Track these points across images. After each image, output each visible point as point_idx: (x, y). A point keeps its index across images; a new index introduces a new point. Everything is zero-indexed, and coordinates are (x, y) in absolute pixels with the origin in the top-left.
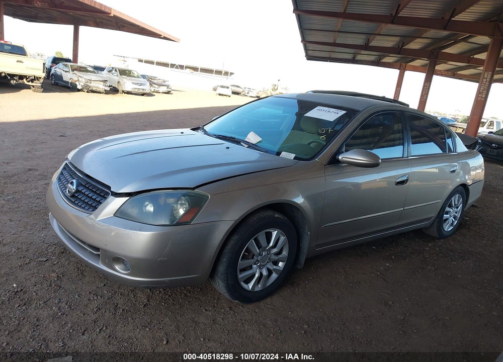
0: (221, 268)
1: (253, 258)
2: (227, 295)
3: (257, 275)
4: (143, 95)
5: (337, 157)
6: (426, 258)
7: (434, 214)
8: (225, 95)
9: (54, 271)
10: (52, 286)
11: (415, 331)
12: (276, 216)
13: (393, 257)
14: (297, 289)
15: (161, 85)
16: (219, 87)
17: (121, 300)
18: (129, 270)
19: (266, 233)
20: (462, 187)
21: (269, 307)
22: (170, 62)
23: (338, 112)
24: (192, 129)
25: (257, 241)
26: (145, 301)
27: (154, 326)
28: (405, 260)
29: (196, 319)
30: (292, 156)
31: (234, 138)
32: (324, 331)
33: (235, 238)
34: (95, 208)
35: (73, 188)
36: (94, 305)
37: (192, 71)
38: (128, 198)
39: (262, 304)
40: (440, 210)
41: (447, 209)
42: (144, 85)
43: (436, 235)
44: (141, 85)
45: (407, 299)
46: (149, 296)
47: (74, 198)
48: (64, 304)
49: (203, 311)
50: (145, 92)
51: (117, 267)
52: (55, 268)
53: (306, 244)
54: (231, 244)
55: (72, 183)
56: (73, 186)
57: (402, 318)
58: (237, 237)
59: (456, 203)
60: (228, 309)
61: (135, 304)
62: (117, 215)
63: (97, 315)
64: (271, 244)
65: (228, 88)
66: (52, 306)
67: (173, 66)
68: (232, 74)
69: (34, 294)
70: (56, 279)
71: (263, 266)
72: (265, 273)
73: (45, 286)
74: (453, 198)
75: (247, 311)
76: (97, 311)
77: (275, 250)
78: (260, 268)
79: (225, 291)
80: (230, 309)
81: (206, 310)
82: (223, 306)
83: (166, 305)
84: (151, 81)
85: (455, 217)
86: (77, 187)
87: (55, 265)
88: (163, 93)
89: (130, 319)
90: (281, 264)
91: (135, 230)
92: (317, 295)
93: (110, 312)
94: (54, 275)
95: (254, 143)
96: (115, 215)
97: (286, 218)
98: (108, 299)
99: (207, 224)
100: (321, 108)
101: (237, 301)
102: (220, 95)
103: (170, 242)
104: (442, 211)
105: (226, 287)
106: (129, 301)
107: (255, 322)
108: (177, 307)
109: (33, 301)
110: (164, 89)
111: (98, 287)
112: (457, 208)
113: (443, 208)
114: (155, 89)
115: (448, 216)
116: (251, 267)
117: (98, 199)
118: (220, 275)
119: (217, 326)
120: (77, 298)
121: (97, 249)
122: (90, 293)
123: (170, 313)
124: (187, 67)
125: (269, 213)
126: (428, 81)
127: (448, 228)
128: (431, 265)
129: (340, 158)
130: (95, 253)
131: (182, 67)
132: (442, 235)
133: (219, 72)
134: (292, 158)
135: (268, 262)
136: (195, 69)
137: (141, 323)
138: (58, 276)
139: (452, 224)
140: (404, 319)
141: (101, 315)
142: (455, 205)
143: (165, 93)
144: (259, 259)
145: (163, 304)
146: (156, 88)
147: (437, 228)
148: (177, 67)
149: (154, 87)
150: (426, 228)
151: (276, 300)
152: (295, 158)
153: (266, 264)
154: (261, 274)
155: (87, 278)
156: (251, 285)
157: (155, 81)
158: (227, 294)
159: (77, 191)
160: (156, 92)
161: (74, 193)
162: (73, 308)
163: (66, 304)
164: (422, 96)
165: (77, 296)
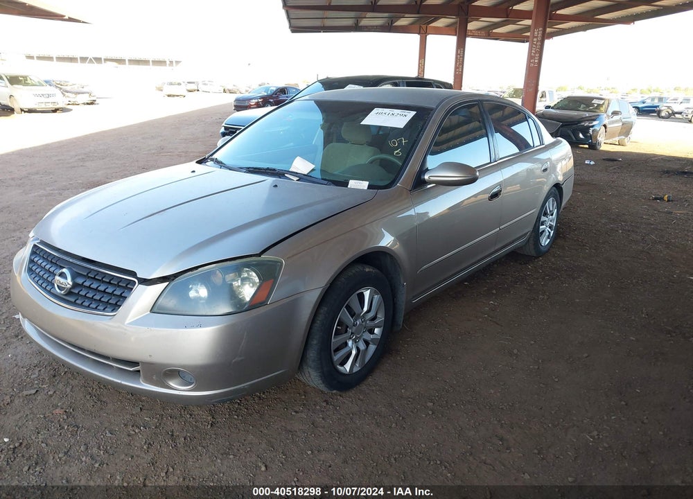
0: (312, 354)
1: (346, 332)
2: (322, 387)
3: (354, 352)
4: (55, 111)
5: (422, 177)
6: (532, 285)
7: (530, 229)
8: (178, 96)
9: (56, 407)
10: (63, 428)
11: (556, 380)
12: (367, 270)
13: (494, 292)
14: (399, 358)
15: (79, 93)
16: (166, 85)
17: (175, 424)
18: (192, 383)
19: (358, 294)
20: (555, 188)
21: (374, 388)
22: (78, 55)
23: (406, 114)
24: (198, 162)
25: (348, 308)
26: (209, 418)
27: (238, 450)
28: (510, 292)
29: (289, 428)
30: (364, 185)
31: (274, 170)
32: (455, 405)
33: (324, 309)
34: (116, 306)
35: (68, 282)
36: (140, 440)
37: (115, 64)
38: (167, 283)
39: (363, 387)
40: (536, 221)
41: (543, 218)
42: (54, 95)
43: (533, 253)
44: (49, 96)
45: (533, 342)
46: (210, 410)
47: (72, 297)
48: (95, 450)
49: (293, 413)
50: (57, 106)
51: (172, 384)
52: (55, 400)
53: (403, 298)
54: (320, 319)
55: (62, 275)
56: (66, 278)
57: (537, 367)
58: (326, 309)
59: (551, 209)
60: (324, 404)
61: (197, 427)
62: (155, 310)
63: (152, 454)
64: (365, 309)
65: (179, 84)
66: (79, 456)
67: (84, 59)
68: (177, 62)
69: (44, 445)
70: (65, 417)
71: (360, 338)
72: (362, 346)
73: (53, 430)
74: (547, 204)
75: (348, 401)
76: (148, 448)
77: (371, 315)
78: (356, 342)
79: (320, 382)
80: (327, 404)
81: (296, 412)
82: (315, 401)
83: (240, 418)
84: (61, 89)
85: (551, 227)
86: (73, 279)
87: (51, 396)
88: (84, 104)
89: (200, 448)
90: (376, 331)
91: (192, 327)
92: (425, 360)
93: (168, 446)
94: (58, 411)
95: (306, 173)
96: (152, 311)
97: (377, 271)
98: (156, 427)
99: (288, 300)
100: (380, 110)
101: (335, 391)
102: (169, 96)
103: (245, 334)
104: (538, 222)
105: (321, 377)
106: (187, 424)
107: (366, 413)
108: (256, 416)
109: (47, 456)
110: (86, 98)
111: (133, 414)
112: (552, 215)
113: (539, 218)
114: (71, 100)
115: (544, 226)
116: (346, 344)
117: (118, 292)
118: (310, 363)
119: (321, 430)
120: (110, 437)
121: (135, 364)
122: (126, 425)
123: (251, 427)
124: (106, 60)
125: (359, 268)
126: (461, 46)
127: (545, 242)
128: (540, 293)
129: (426, 177)
130: (131, 369)
131: (98, 60)
132: (540, 253)
133: (160, 63)
134: (366, 188)
135: (364, 332)
136: (120, 61)
137: (218, 451)
138: (66, 411)
139: (548, 237)
140: (538, 368)
141: (157, 452)
142: (550, 211)
143: (88, 104)
144: (353, 331)
145: (236, 417)
146: (72, 98)
147: (534, 244)
148: (91, 61)
149: (68, 97)
150: (520, 248)
151: (379, 378)
152: (370, 187)
153: (361, 336)
154: (358, 349)
155: (110, 406)
156: (348, 366)
157: (68, 88)
158: (323, 385)
159: (75, 285)
160: (73, 104)
161: (70, 289)
162: (111, 452)
163: (99, 448)
164: (456, 68)
165: (109, 435)
